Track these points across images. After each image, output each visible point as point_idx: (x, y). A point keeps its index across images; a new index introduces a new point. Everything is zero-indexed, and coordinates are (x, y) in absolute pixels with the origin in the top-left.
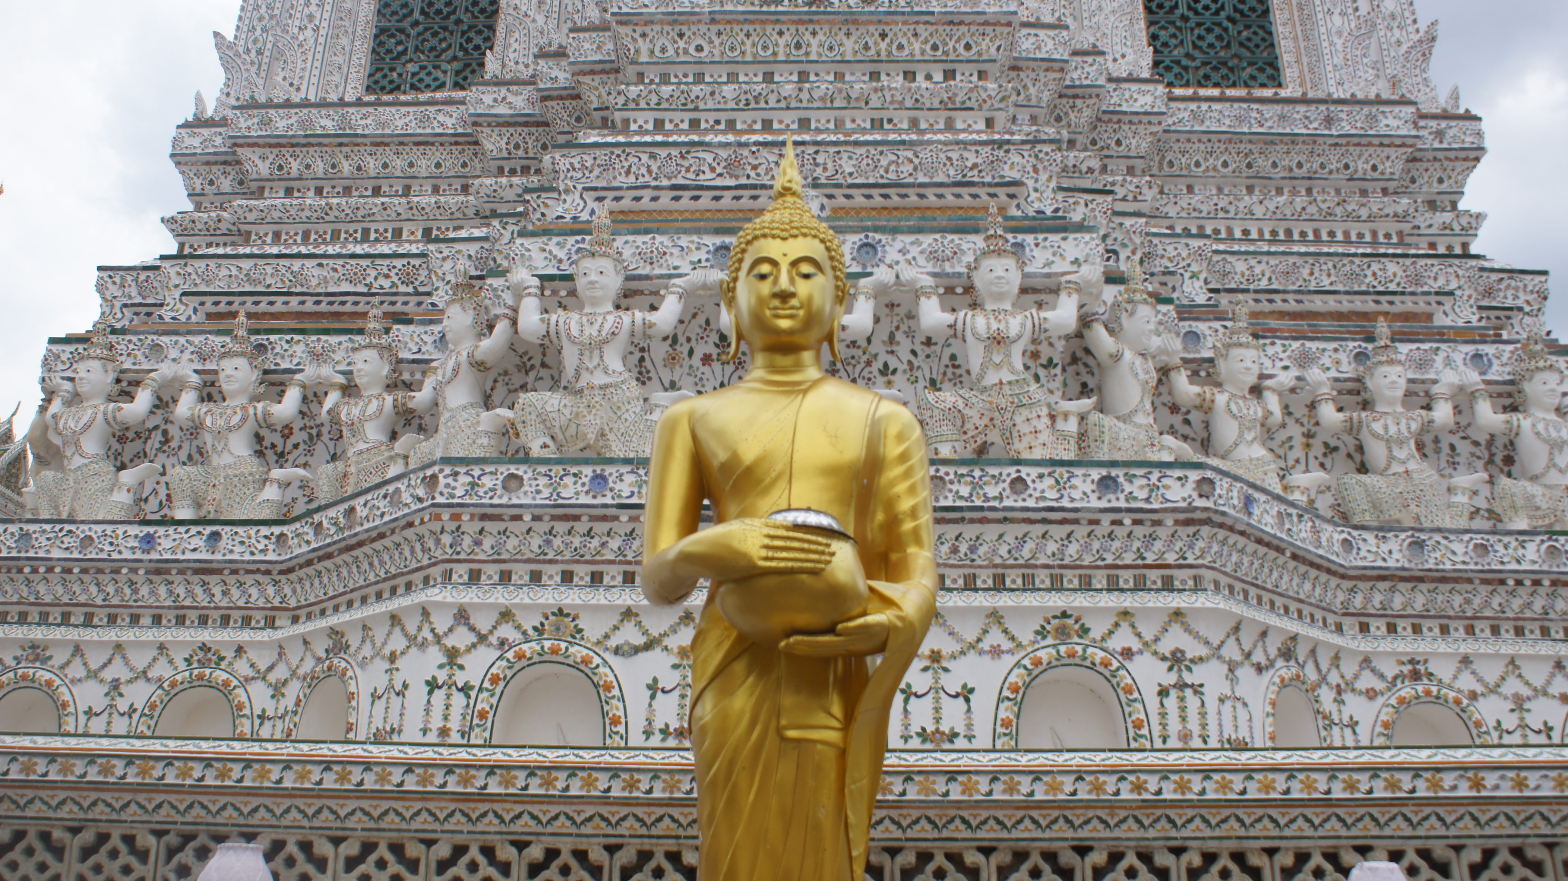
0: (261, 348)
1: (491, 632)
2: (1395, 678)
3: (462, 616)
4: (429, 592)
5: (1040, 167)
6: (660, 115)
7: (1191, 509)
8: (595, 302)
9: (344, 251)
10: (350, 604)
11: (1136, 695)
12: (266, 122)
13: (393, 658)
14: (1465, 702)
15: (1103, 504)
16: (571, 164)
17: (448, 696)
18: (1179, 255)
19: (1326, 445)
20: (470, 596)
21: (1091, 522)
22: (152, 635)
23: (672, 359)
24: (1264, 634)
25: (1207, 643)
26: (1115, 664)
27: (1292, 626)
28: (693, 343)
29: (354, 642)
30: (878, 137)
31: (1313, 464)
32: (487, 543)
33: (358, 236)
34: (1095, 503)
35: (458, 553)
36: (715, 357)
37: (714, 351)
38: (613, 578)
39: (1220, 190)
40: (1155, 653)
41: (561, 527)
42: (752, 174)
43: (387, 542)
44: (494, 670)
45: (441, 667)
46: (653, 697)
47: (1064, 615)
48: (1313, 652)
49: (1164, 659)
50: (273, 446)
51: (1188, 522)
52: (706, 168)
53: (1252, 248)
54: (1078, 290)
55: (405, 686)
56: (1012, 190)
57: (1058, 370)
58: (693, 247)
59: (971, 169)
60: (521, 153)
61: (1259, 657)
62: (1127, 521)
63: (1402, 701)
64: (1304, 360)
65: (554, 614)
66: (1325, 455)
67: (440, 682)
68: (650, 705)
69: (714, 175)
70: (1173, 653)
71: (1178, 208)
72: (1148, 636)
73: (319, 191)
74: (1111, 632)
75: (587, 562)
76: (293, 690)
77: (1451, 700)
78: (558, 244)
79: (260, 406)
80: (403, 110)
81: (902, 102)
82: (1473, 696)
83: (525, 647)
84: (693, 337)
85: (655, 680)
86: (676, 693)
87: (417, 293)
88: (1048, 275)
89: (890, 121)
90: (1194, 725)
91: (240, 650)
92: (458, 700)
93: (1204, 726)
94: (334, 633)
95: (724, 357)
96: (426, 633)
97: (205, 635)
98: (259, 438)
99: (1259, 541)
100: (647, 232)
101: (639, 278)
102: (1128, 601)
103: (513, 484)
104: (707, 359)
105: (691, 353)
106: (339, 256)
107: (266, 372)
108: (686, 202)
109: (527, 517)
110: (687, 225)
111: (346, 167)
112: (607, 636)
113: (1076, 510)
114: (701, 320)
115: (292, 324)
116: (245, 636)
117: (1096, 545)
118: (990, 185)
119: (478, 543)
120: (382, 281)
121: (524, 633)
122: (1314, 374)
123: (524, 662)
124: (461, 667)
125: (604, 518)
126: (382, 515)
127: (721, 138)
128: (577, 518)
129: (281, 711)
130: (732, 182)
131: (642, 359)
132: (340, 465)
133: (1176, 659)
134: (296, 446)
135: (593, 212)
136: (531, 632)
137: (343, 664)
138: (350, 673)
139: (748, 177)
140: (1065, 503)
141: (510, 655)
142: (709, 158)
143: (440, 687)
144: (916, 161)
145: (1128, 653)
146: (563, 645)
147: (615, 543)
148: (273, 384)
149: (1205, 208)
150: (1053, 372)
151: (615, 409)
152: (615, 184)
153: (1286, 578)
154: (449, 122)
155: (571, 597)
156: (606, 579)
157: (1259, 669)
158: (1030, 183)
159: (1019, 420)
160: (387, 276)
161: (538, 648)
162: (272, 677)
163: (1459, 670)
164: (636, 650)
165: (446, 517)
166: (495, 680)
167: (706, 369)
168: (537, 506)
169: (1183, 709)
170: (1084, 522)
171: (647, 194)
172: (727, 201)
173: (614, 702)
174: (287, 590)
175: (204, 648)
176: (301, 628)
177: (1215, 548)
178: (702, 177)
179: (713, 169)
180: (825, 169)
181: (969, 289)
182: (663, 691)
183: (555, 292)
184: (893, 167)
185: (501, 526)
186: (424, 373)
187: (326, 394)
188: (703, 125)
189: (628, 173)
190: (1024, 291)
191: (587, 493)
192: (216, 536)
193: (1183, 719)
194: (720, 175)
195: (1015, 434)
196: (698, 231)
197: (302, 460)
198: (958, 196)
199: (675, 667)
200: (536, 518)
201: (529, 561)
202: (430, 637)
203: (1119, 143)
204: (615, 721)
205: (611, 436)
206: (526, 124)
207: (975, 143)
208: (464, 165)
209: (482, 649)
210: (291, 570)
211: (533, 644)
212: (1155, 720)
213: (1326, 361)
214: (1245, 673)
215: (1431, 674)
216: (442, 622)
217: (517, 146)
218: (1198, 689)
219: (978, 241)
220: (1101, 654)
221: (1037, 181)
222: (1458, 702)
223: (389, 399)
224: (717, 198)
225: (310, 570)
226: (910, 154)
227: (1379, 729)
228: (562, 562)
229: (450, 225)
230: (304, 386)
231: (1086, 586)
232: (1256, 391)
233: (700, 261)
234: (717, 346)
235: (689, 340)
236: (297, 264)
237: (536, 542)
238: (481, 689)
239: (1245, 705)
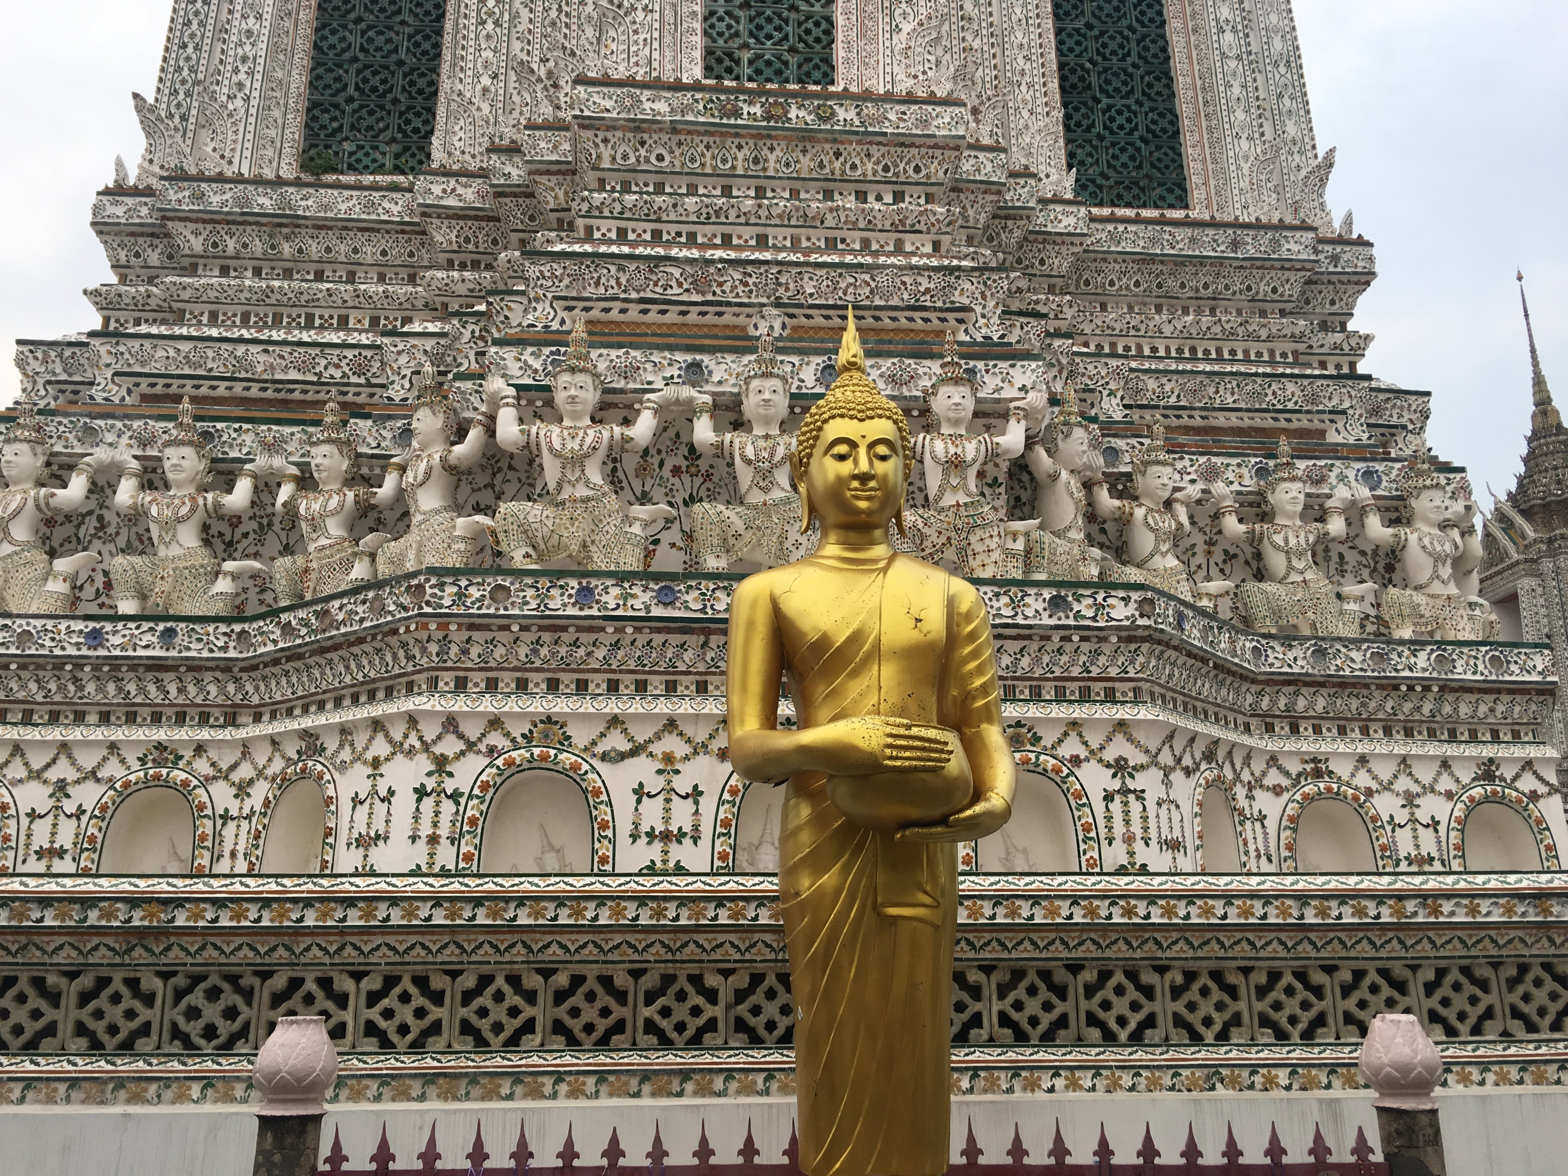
0: (207, 436)
1: (480, 740)
2: (1299, 775)
3: (451, 723)
4: (418, 700)
5: (988, 293)
6: (622, 224)
7: (1134, 627)
8: (576, 416)
9: (290, 338)
10: (321, 706)
11: (1084, 800)
12: (200, 197)
13: (376, 763)
14: (1363, 798)
15: (1053, 622)
16: (541, 272)
17: (438, 803)
18: (1099, 373)
19: (1226, 552)
20: (459, 705)
21: (1042, 638)
22: (99, 734)
23: (642, 470)
24: (1192, 740)
25: (1147, 751)
26: (1066, 771)
27: (1216, 732)
28: (663, 455)
29: (331, 744)
30: (836, 259)
31: (1214, 570)
32: (475, 651)
33: (302, 320)
34: (1047, 621)
35: (445, 661)
36: (684, 469)
37: (684, 464)
38: (598, 685)
39: (1131, 308)
40: (1100, 761)
41: (546, 637)
42: (718, 291)
43: (366, 647)
44: (483, 777)
45: (429, 774)
46: (639, 801)
47: (1019, 724)
48: (1230, 753)
49: (1108, 766)
50: (221, 534)
51: (1130, 639)
52: (673, 283)
53: (1161, 367)
54: (1026, 417)
55: (391, 792)
56: (959, 315)
57: (1002, 489)
58: (665, 363)
59: (924, 294)
60: (471, 247)
61: (1187, 761)
62: (1076, 638)
63: (1305, 796)
64: (1211, 474)
65: (542, 722)
66: (1225, 561)
67: (429, 790)
68: (636, 809)
69: (681, 291)
70: (1117, 761)
71: (1093, 326)
72: (1095, 745)
73: (257, 272)
74: (1060, 741)
75: (574, 671)
76: (260, 791)
77: (1350, 797)
78: (532, 354)
79: (210, 496)
80: (346, 193)
81: (855, 223)
82: (1369, 793)
83: (514, 754)
84: (663, 449)
85: (641, 785)
86: (661, 797)
87: (369, 384)
88: (998, 401)
89: (843, 241)
90: (1136, 829)
91: (200, 749)
92: (448, 806)
93: (1146, 829)
94: (305, 734)
95: (693, 470)
96: (413, 740)
97: (161, 734)
98: (205, 528)
99: (1189, 655)
100: (620, 346)
101: (614, 391)
102: (1079, 712)
103: (500, 595)
104: (676, 471)
105: (661, 464)
106: (285, 343)
107: (214, 460)
108: (653, 316)
109: (515, 628)
110: (659, 340)
111: (287, 249)
112: (594, 743)
113: (1030, 627)
114: (671, 433)
115: (238, 412)
116: (204, 734)
117: (1046, 659)
118: (941, 310)
119: (465, 652)
120: (332, 371)
121: (513, 740)
122: (1219, 487)
123: (514, 769)
124: (450, 775)
125: (590, 629)
126: (362, 620)
127: (685, 253)
128: (564, 629)
129: (246, 811)
130: (698, 298)
131: (614, 470)
132: (300, 560)
133: (1120, 767)
134: (245, 535)
135: (563, 322)
136: (519, 739)
137: (319, 767)
138: (327, 777)
139: (714, 293)
140: (1020, 620)
141: (500, 762)
142: (677, 272)
143: (429, 795)
144: (873, 284)
145: (1076, 761)
146: (552, 752)
147: (600, 653)
148: (219, 473)
149: (1118, 326)
150: (997, 491)
151: (596, 522)
152: (586, 294)
153: (1207, 685)
154: (396, 209)
155: (560, 706)
156: (591, 687)
157: (1188, 772)
158: (978, 309)
159: (973, 539)
160: (337, 366)
161: (528, 755)
162: (235, 777)
163: (1357, 769)
164: (623, 756)
165: (433, 627)
166: (485, 786)
167: (676, 480)
168: (525, 617)
169: (1127, 813)
170: (1036, 638)
171: (617, 305)
172: (693, 317)
173: (602, 807)
174: (250, 688)
175: (160, 746)
176: (267, 728)
177: (1153, 662)
178: (669, 291)
179: (680, 285)
180: (787, 289)
181: (926, 411)
182: (649, 795)
183: (531, 402)
184: (851, 290)
185: (489, 635)
186: (384, 468)
187: (279, 485)
188: (665, 237)
189: (597, 284)
190: (976, 414)
191: (574, 605)
192: (170, 633)
193: (1127, 822)
194: (687, 290)
195: (970, 553)
196: (671, 348)
197: (252, 550)
198: (911, 319)
199: (660, 772)
200: (524, 628)
201: (516, 669)
202: (418, 744)
203: (1042, 262)
204: (604, 826)
205: (593, 548)
206: (476, 218)
207: (928, 268)
208: (411, 255)
209: (471, 757)
210: (255, 668)
211: (522, 751)
212: (1101, 823)
213: (1231, 476)
214: (1177, 777)
215: (1332, 772)
216: (430, 732)
217: (467, 240)
218: (1140, 795)
219: (935, 367)
220: (1053, 761)
221: (984, 307)
222: (1356, 798)
223: (350, 495)
224: (684, 313)
225: (277, 670)
226: (867, 277)
227: (1285, 823)
228: (548, 670)
229: (399, 315)
230: (255, 476)
231: (1036, 696)
232: (1168, 504)
233: (672, 377)
234: (686, 458)
235: (659, 452)
236: (240, 350)
237: (523, 651)
238: (470, 797)
239: (1177, 807)
